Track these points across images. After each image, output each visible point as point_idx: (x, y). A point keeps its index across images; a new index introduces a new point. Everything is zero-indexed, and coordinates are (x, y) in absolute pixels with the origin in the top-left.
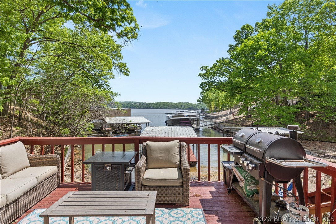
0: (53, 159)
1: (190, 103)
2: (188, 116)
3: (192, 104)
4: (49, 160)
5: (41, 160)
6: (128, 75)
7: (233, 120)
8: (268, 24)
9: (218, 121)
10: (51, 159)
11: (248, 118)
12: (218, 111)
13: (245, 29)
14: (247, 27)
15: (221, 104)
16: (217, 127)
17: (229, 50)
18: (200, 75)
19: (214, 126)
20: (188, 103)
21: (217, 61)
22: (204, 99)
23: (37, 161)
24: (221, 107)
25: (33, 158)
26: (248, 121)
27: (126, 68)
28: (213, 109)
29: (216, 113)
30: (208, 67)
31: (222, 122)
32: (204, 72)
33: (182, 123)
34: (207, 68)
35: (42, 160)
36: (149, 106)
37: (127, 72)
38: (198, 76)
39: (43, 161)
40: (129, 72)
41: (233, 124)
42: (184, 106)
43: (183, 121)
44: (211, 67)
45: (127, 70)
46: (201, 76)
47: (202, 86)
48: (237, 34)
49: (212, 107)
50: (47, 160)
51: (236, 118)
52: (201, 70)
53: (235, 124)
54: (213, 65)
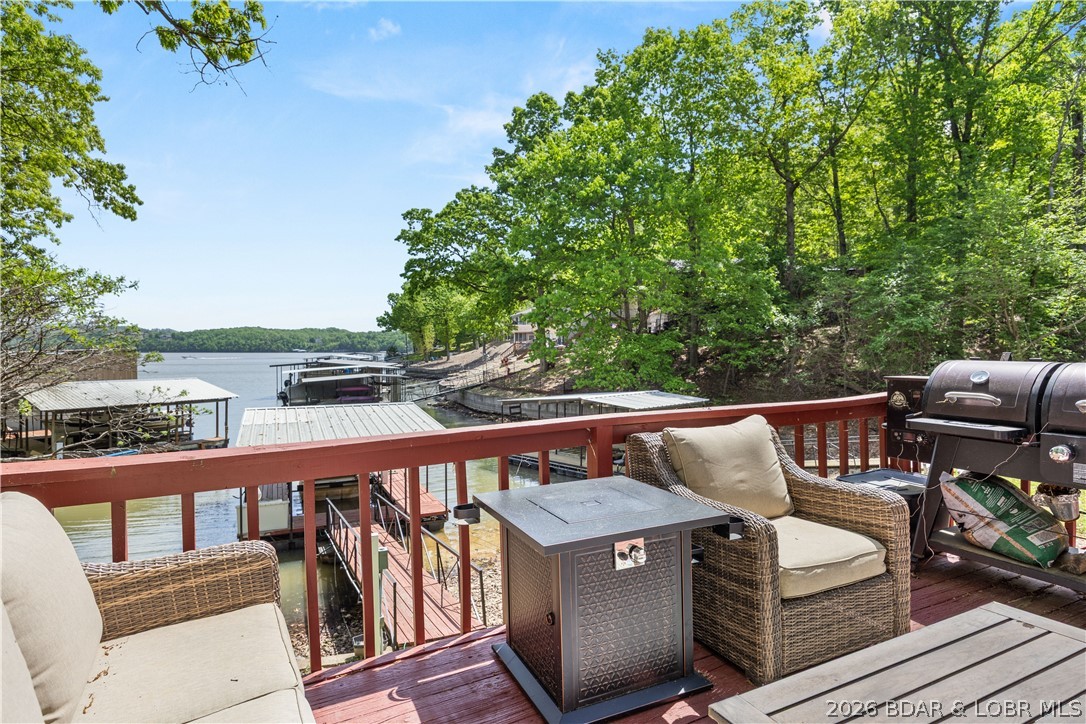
0: (244, 569)
1: (343, 331)
2: (363, 370)
3: (350, 335)
4: (221, 575)
5: (169, 589)
6: (132, 216)
7: (505, 377)
8: (601, 100)
9: (457, 382)
10: (237, 571)
11: (548, 369)
12: (444, 353)
13: (540, 108)
14: (545, 101)
15: (454, 331)
16: (455, 402)
17: (495, 165)
18: (403, 236)
19: (446, 400)
20: (334, 330)
21: (458, 196)
22: (399, 317)
23: (144, 595)
24: (453, 341)
25: (117, 583)
26: (549, 379)
27: (125, 184)
28: (429, 347)
29: (440, 361)
30: (429, 211)
31: (472, 387)
32: (418, 226)
33: (345, 394)
34: (426, 215)
35: (178, 586)
36: (185, 343)
37: (128, 204)
38: (398, 239)
39: (186, 590)
40: (140, 203)
41: (508, 389)
42: (324, 341)
43: (345, 387)
44: (439, 212)
45: (129, 194)
46: (405, 240)
47: (409, 273)
48: (518, 122)
49: (427, 341)
50: (210, 578)
51: (512, 371)
52: (408, 220)
53: (512, 390)
54: (448, 206)
